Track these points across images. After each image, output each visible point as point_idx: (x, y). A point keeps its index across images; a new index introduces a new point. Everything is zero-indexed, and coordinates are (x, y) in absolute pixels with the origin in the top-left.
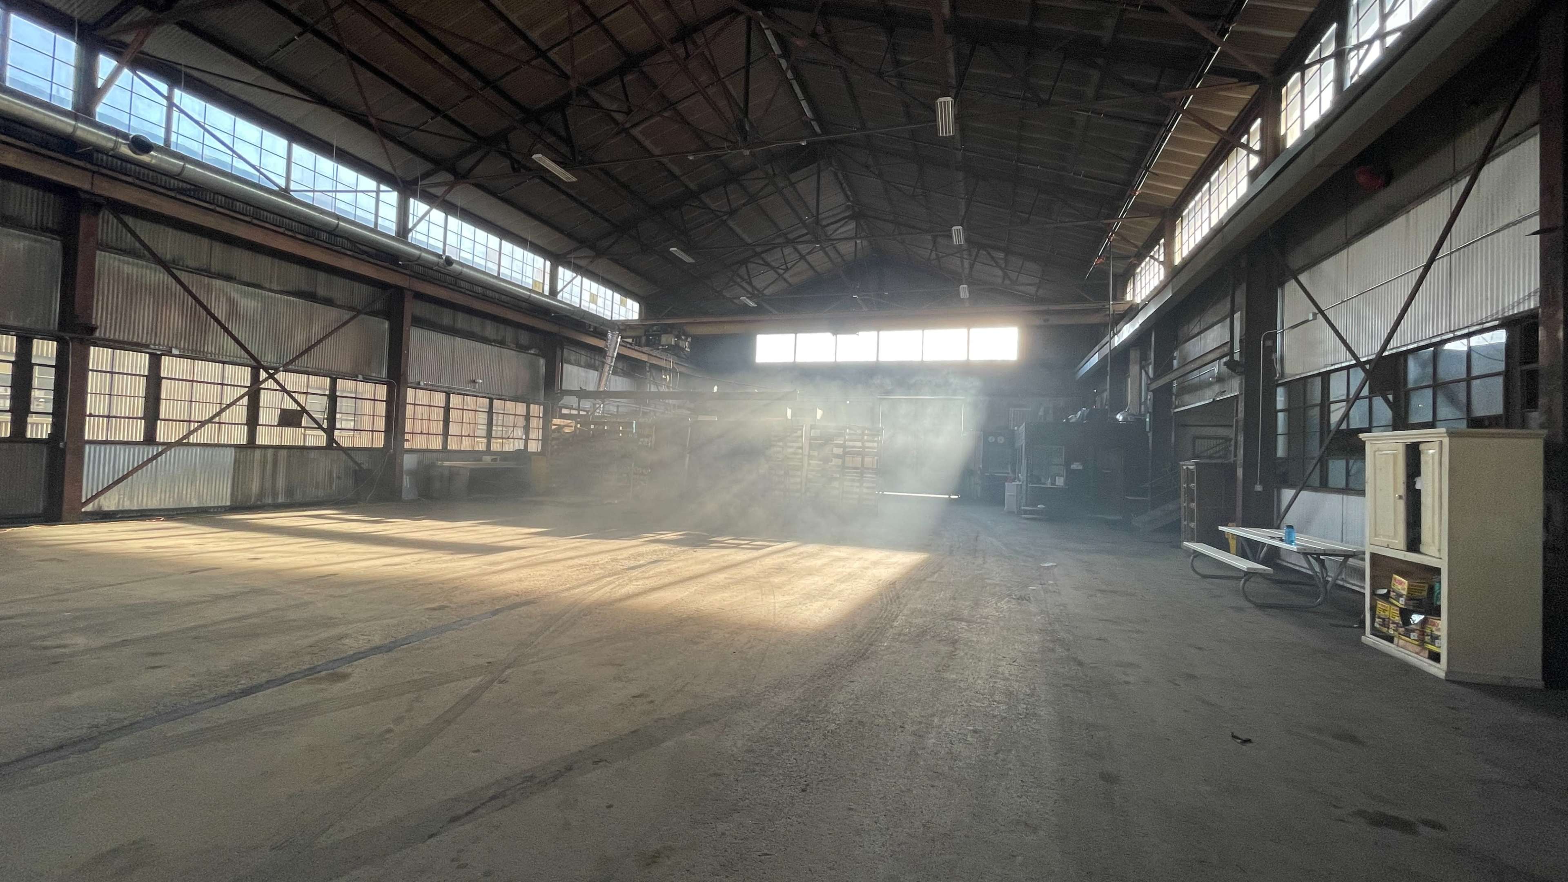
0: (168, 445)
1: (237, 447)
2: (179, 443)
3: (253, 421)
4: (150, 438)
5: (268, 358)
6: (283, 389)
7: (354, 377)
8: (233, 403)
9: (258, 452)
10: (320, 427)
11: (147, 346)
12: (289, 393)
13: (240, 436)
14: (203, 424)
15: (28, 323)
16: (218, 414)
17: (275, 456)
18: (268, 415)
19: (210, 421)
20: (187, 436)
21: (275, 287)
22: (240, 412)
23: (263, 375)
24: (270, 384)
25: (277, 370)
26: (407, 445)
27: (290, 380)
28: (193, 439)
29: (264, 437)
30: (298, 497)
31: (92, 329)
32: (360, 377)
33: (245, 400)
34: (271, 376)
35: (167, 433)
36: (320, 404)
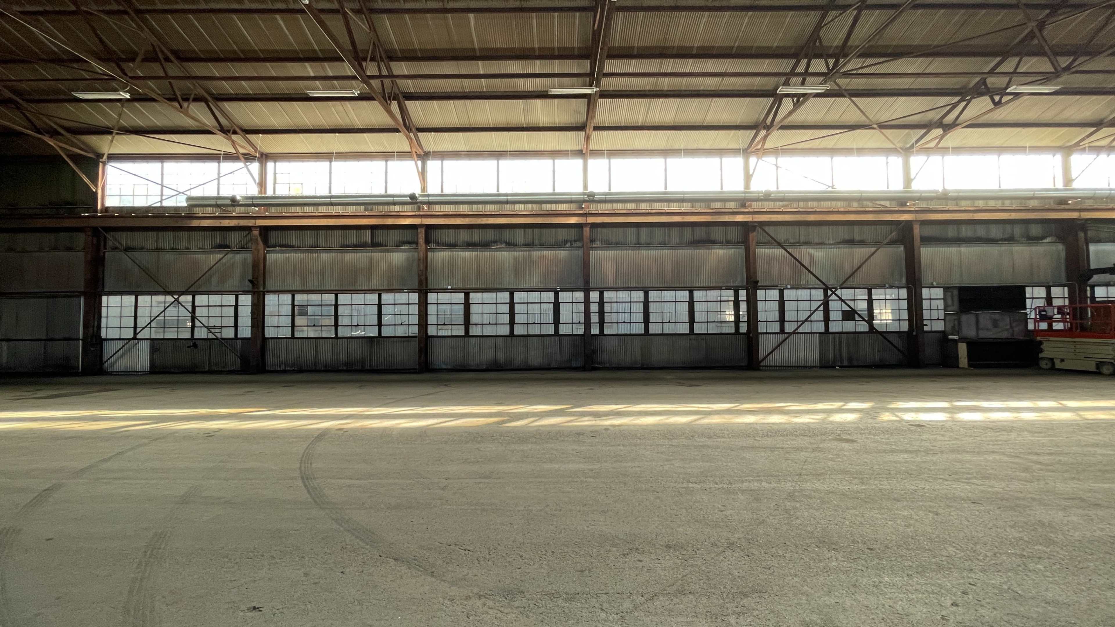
0: (790, 334)
1: (820, 333)
2: (794, 332)
3: (827, 319)
4: (782, 331)
5: (831, 283)
6: (841, 299)
7: (883, 286)
8: (816, 310)
9: (831, 336)
10: (864, 320)
11: (777, 286)
12: (843, 301)
13: (821, 327)
14: (803, 322)
15: (736, 284)
16: (810, 316)
17: (840, 338)
18: (835, 315)
19: (806, 320)
20: (797, 329)
21: (831, 242)
22: (819, 315)
23: (830, 292)
24: (834, 297)
25: (836, 289)
26: (926, 329)
27: (846, 294)
28: (800, 330)
29: (834, 327)
30: (855, 363)
31: (757, 282)
32: (887, 286)
33: (822, 308)
34: (834, 293)
35: (789, 328)
36: (862, 306)
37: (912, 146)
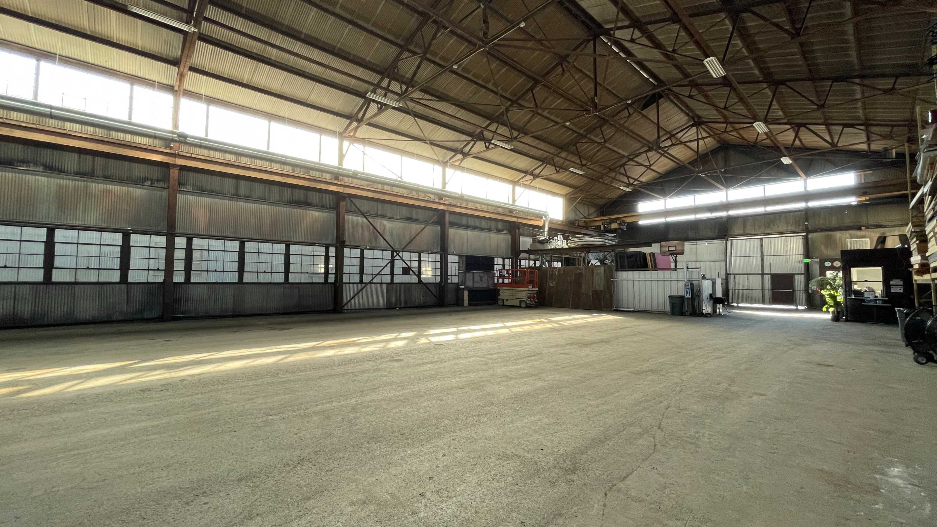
0: (366, 284)
1: (387, 284)
2: (370, 283)
3: (392, 274)
4: (361, 281)
5: (397, 247)
6: (402, 259)
7: (427, 252)
8: (386, 266)
9: (394, 286)
10: (415, 274)
11: (359, 246)
12: (404, 261)
13: (388, 279)
14: (377, 275)
15: (328, 242)
16: (381, 271)
17: (400, 287)
18: (398, 271)
19: (378, 274)
20: (372, 280)
21: (398, 217)
22: (388, 270)
23: (395, 254)
24: (397, 257)
25: (400, 252)
26: (449, 281)
27: (405, 255)
28: (374, 281)
29: (397, 280)
30: (409, 305)
31: (344, 242)
32: (430, 252)
33: (389, 265)
34: (398, 254)
35: (366, 279)
36: (415, 264)
37: (447, 162)
